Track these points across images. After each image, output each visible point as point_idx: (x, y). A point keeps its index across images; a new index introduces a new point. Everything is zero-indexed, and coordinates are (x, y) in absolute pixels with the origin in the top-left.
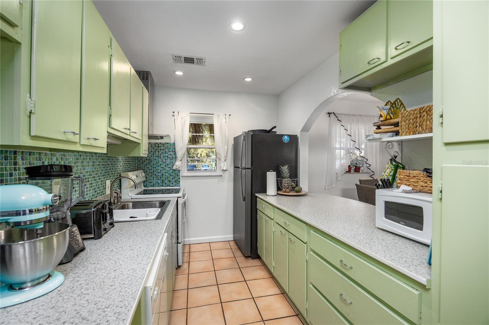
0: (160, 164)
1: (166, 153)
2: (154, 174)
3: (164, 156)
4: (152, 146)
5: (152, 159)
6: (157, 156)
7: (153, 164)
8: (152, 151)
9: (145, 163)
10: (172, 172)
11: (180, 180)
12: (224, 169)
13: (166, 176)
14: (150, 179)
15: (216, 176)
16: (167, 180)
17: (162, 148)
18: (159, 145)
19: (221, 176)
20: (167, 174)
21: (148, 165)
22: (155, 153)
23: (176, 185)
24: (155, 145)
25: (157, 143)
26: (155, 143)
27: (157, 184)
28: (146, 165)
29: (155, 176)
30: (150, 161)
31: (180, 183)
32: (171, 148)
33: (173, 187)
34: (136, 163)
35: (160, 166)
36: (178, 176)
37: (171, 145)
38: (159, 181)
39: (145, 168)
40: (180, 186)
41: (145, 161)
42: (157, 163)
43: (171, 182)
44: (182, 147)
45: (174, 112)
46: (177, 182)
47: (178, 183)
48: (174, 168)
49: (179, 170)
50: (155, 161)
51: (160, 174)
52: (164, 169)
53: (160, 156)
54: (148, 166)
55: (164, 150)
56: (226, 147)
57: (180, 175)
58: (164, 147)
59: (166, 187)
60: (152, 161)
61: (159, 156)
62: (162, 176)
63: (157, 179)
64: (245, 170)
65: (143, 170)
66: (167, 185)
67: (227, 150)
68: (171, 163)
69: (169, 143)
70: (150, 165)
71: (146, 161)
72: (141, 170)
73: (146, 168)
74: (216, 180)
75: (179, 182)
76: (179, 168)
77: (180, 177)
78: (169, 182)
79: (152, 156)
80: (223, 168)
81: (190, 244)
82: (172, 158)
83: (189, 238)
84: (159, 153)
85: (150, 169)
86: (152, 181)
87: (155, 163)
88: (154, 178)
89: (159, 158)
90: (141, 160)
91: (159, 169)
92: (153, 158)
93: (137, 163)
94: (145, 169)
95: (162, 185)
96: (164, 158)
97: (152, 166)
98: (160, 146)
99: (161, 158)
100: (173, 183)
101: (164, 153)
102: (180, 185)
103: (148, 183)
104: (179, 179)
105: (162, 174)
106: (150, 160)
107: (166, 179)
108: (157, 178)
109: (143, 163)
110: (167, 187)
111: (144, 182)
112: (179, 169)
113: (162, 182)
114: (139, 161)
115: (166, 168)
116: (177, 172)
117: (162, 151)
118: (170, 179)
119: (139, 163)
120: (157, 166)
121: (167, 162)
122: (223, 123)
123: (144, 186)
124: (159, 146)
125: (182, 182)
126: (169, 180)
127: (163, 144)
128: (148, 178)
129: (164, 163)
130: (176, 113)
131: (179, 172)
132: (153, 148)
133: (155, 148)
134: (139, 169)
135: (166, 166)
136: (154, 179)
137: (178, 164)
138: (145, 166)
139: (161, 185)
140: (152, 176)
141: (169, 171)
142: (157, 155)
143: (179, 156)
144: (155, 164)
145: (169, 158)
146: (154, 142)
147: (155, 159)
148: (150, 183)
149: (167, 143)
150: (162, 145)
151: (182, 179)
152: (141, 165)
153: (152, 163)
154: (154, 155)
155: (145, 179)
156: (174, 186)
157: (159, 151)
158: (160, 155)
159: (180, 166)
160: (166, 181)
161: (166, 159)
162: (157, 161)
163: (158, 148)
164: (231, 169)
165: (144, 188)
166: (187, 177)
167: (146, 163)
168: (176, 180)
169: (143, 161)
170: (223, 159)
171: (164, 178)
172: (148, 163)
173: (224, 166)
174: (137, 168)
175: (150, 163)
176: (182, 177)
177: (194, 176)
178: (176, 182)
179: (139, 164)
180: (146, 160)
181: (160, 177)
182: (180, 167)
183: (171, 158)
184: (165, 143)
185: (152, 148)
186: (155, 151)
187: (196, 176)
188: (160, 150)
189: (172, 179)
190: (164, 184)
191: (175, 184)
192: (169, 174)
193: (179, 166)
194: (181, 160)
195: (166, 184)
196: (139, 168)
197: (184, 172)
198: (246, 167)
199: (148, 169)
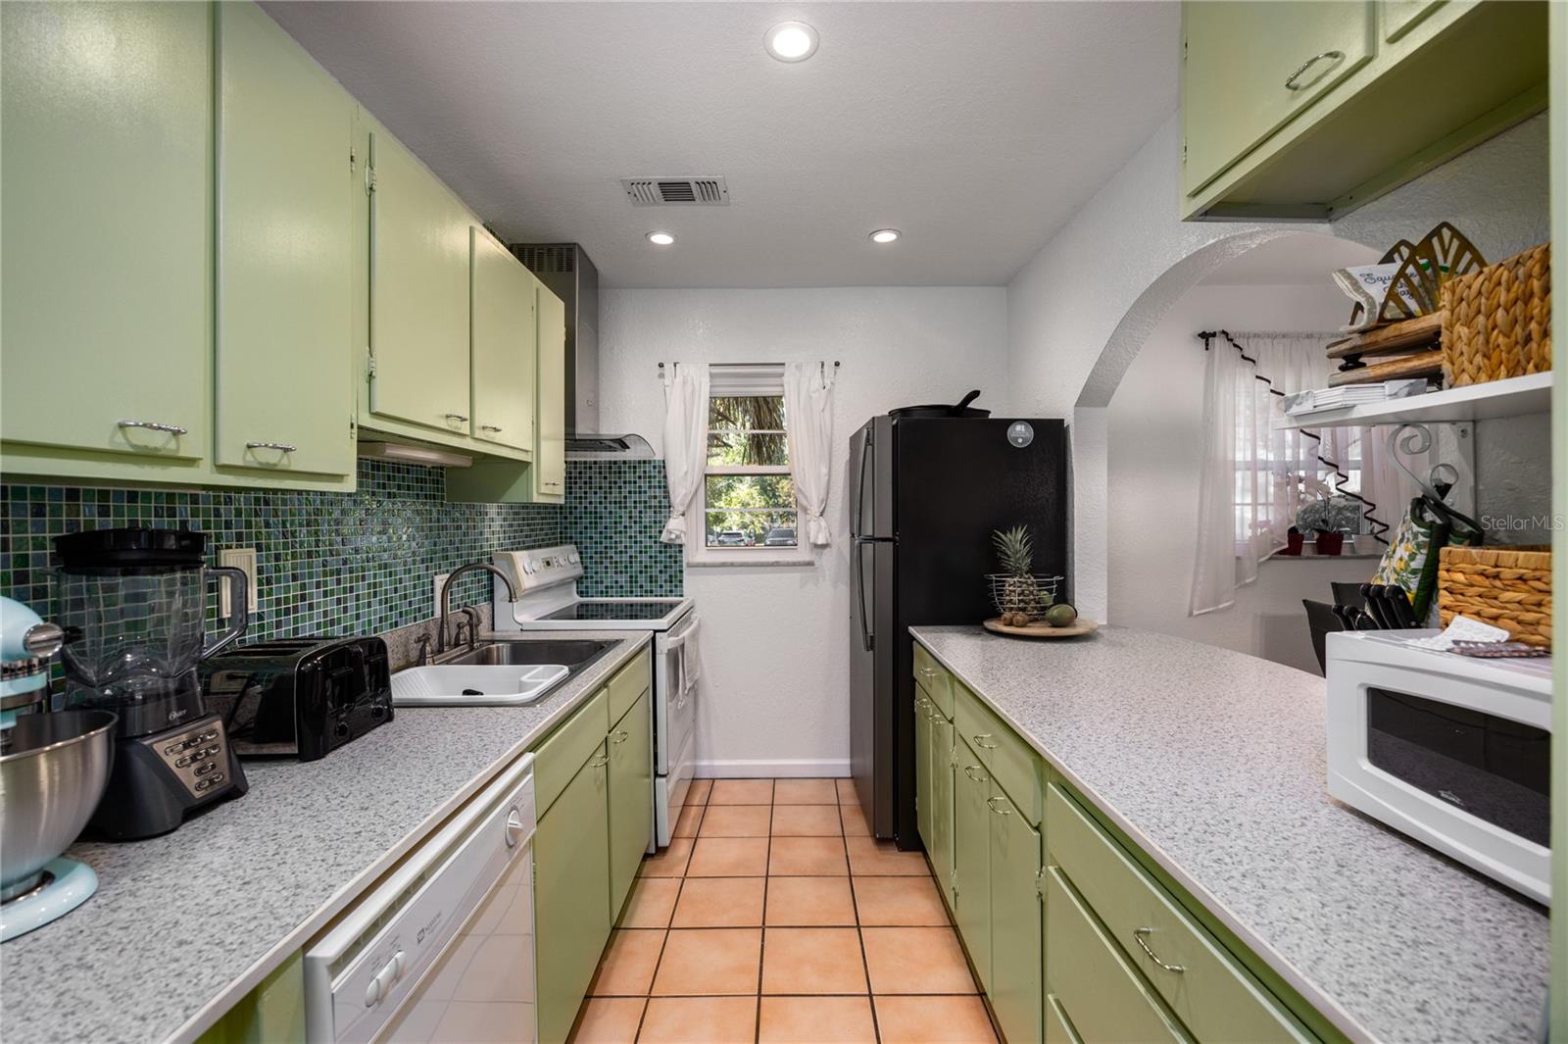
0: (625, 527)
1: (640, 492)
2: (606, 558)
3: (635, 502)
4: (600, 473)
5: (601, 512)
6: (615, 503)
7: (606, 528)
8: (600, 488)
9: (581, 523)
10: (661, 552)
11: (682, 576)
12: (819, 543)
13: (641, 562)
14: (596, 573)
15: (794, 564)
16: (646, 577)
17: (630, 477)
18: (620, 467)
19: (810, 564)
20: (644, 558)
21: (591, 528)
22: (611, 493)
23: (671, 591)
24: (610, 468)
25: (615, 462)
26: (610, 462)
27: (617, 588)
28: (586, 528)
29: (611, 563)
30: (596, 518)
31: (682, 586)
32: (655, 477)
33: (661, 596)
34: (557, 523)
35: (626, 533)
36: (676, 562)
37: (655, 467)
38: (623, 579)
39: (581, 538)
40: (681, 596)
41: (581, 518)
42: (616, 523)
43: (656, 582)
44: (686, 473)
45: (661, 365)
46: (675, 582)
47: (676, 586)
48: (664, 538)
49: (681, 546)
50: (611, 518)
51: (625, 558)
52: (636, 542)
53: (625, 502)
54: (591, 533)
55: (635, 482)
56: (825, 470)
57: (681, 561)
58: (635, 472)
59: (642, 596)
60: (601, 518)
61: (620, 502)
62: (631, 562)
63: (616, 573)
64: (872, 545)
65: (576, 543)
66: (646, 592)
67: (827, 478)
68: (655, 522)
69: (650, 462)
70: (596, 528)
71: (586, 518)
72: (571, 543)
73: (586, 538)
74: (794, 577)
75: (681, 581)
77: (681, 566)
78: (651, 582)
79: (601, 503)
80: (817, 538)
81: (714, 780)
82: (660, 507)
83: (711, 757)
84: (620, 493)
85: (596, 543)
86: (601, 578)
87: (610, 523)
88: (606, 567)
89: (620, 508)
90: (571, 513)
91: (621, 542)
92: (606, 508)
93: (561, 523)
94: (581, 543)
95: (632, 592)
96: (635, 507)
97: (601, 533)
98: (625, 472)
99: (626, 508)
100: (661, 586)
101: (635, 493)
102: (682, 591)
103: (591, 583)
104: (681, 572)
105: (631, 557)
106: (596, 513)
107: (641, 572)
108: (616, 567)
109: (576, 523)
110: (646, 597)
111: (579, 580)
112: (678, 542)
113: (631, 582)
114: (566, 518)
115: (641, 537)
116: (671, 551)
117: (630, 487)
118: (655, 572)
119: (566, 523)
120: (616, 533)
121: (646, 521)
122: (814, 392)
123: (581, 593)
124: (620, 472)
125: (691, 583)
126: (651, 577)
127: (635, 466)
128: (592, 568)
129: (635, 522)
130: (669, 367)
131: (681, 551)
132: (605, 478)
133: (611, 478)
134: (566, 543)
135: (640, 532)
136: (606, 573)
137: (675, 526)
138: (581, 533)
139: (626, 592)
140: (601, 563)
141: (651, 547)
142: (615, 497)
143: (678, 501)
144: (611, 528)
145: (650, 507)
146: (608, 459)
147: (611, 512)
148: (597, 582)
149: (645, 462)
150: (630, 467)
151: (688, 574)
152: (571, 528)
153: (601, 523)
154: (606, 498)
155: (579, 571)
156: (667, 596)
157: (620, 487)
158: (625, 497)
159: (682, 532)
160: (642, 579)
161: (640, 512)
162: (616, 517)
163: (620, 478)
164: (843, 543)
165: (578, 599)
166: (704, 565)
167: (586, 523)
168: (671, 576)
169: (576, 518)
170: (815, 510)
171: (636, 567)
172: (591, 523)
173: (818, 532)
174: (561, 538)
175: (596, 523)
176: (689, 565)
177: (723, 565)
178: (671, 582)
179: (566, 528)
180: (586, 513)
181: (626, 567)
182: (682, 535)
183: (655, 507)
184: (639, 462)
185: (600, 478)
186: (610, 488)
187: (732, 565)
188: (625, 482)
189: (661, 572)
190: (636, 587)
191: (667, 587)
192: (651, 557)
193: (678, 533)
194: (683, 515)
195: (641, 587)
196: (566, 538)
197: (696, 552)
198: (876, 536)
199: (591, 543)
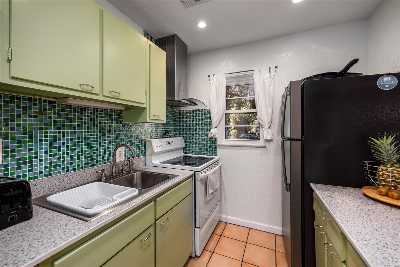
0: (198, 131)
1: (203, 120)
2: (192, 141)
3: (201, 123)
4: (191, 114)
5: (191, 127)
6: (195, 123)
7: (192, 132)
8: (191, 119)
9: (185, 130)
10: (209, 140)
11: (216, 149)
12: (268, 139)
13: (203, 143)
14: (189, 146)
15: (258, 147)
16: (205, 148)
17: (200, 115)
18: (197, 112)
19: (264, 147)
20: (204, 142)
21: (188, 132)
22: (194, 120)
23: (213, 154)
24: (194, 112)
25: (195, 110)
26: (194, 110)
27: (196, 151)
28: (187, 132)
29: (194, 143)
30: (189, 128)
31: (216, 152)
32: (208, 115)
33: (209, 155)
34: (178, 130)
35: (198, 133)
36: (214, 144)
37: (207, 111)
38: (197, 149)
39: (185, 135)
40: (216, 156)
41: (185, 128)
42: (195, 130)
43: (208, 150)
44: (217, 113)
45: (209, 76)
47: (214, 152)
48: (209, 135)
49: (216, 138)
50: (194, 128)
51: (198, 142)
52: (201, 137)
53: (198, 123)
54: (188, 133)
55: (201, 117)
56: (270, 110)
57: (216, 144)
58: (201, 113)
59: (203, 155)
60: (191, 128)
61: (197, 123)
62: (200, 143)
63: (195, 146)
64: (289, 142)
65: (184, 136)
66: (205, 153)
67: (271, 113)
68: (208, 130)
69: (206, 110)
70: (189, 132)
71: (187, 128)
73: (187, 135)
74: (258, 151)
75: (216, 151)
76: (214, 135)
77: (216, 145)
78: (206, 150)
79: (191, 123)
80: (267, 137)
81: (227, 223)
82: (209, 125)
83: (226, 214)
84: (197, 120)
85: (189, 136)
86: (191, 148)
87: (194, 130)
88: (192, 145)
89: (197, 125)
90: (182, 127)
91: (197, 136)
92: (192, 125)
93: (179, 130)
94: (185, 136)
95: (200, 153)
96: (201, 125)
97: (191, 133)
98: (198, 113)
99: (198, 125)
100: (209, 152)
101: (201, 120)
102: (216, 154)
103: (188, 149)
104: (216, 147)
105: (200, 141)
106: (189, 127)
107: (203, 147)
108: (195, 145)
109: (184, 130)
110: (205, 155)
111: (184, 149)
112: (215, 137)
113: (200, 150)
114: (181, 128)
115: (203, 135)
116: (213, 140)
117: (200, 118)
118: (207, 147)
119: (181, 130)
120: (195, 133)
121: (205, 129)
122: (266, 79)
123: (185, 153)
124: (197, 113)
125: (219, 151)
126: (206, 148)
127: (201, 111)
128: (188, 145)
129: (201, 130)
130: (212, 76)
131: (216, 140)
132: (192, 115)
133: (194, 115)
135: (203, 133)
136: (192, 146)
137: (213, 131)
138: (185, 133)
139: (198, 153)
140: (191, 143)
141: (206, 138)
142: (195, 122)
143: (214, 123)
144: (194, 132)
145: (206, 125)
146: (193, 109)
147: (194, 127)
148: (190, 149)
149: (204, 110)
150: (200, 112)
151: (219, 148)
152: (182, 132)
153: (191, 130)
154: (192, 122)
155: (184, 145)
156: (211, 155)
157: (197, 118)
158: (198, 122)
159: (216, 133)
160: (203, 149)
161: (203, 127)
162: (195, 128)
163: (197, 115)
164: (278, 139)
165: (184, 155)
166: (224, 146)
167: (187, 130)
168: (213, 149)
169: (184, 128)
170: (266, 126)
171: (201, 145)
172: (188, 130)
173: (268, 135)
174: (179, 135)
175: (189, 130)
176: (219, 145)
177: (230, 146)
178: (213, 150)
179: (181, 131)
180: (186, 127)
181: (198, 145)
182: (216, 135)
183: (208, 125)
184: (203, 110)
185: (191, 115)
186: (194, 118)
187: (234, 146)
188: (198, 117)
189: (209, 147)
190: (202, 152)
191: (211, 152)
192: (206, 142)
193: (214, 134)
194: (216, 127)
195: (203, 152)
196: (181, 135)
197: (222, 141)
198: (292, 138)
199: (188, 136)
